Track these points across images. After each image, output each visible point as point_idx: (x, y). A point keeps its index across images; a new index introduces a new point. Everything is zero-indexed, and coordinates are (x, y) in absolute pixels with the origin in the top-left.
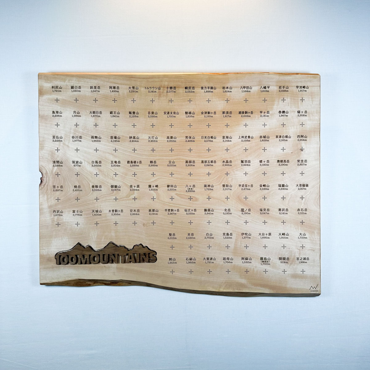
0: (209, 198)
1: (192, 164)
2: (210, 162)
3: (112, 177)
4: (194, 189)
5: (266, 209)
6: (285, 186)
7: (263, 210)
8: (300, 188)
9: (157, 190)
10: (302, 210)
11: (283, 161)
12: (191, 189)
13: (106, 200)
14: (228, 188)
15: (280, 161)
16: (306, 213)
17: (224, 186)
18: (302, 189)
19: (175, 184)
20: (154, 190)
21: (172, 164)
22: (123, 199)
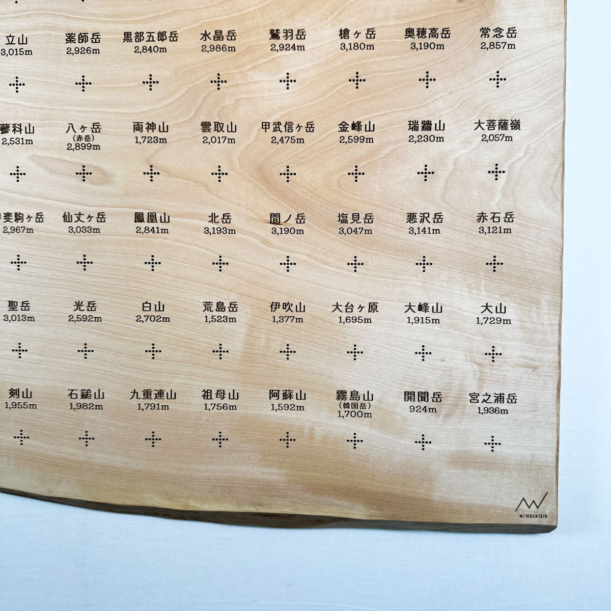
0: (152, 173)
1: (89, 44)
2: (155, 36)
4: (98, 139)
5: (362, 216)
6: (433, 127)
7: (350, 220)
8: (488, 135)
10: (496, 219)
11: (428, 32)
12: (87, 138)
14: (221, 134)
15: (416, 33)
16: (508, 231)
17: (205, 126)
18: (495, 138)
19: (30, 122)
21: (18, 47)
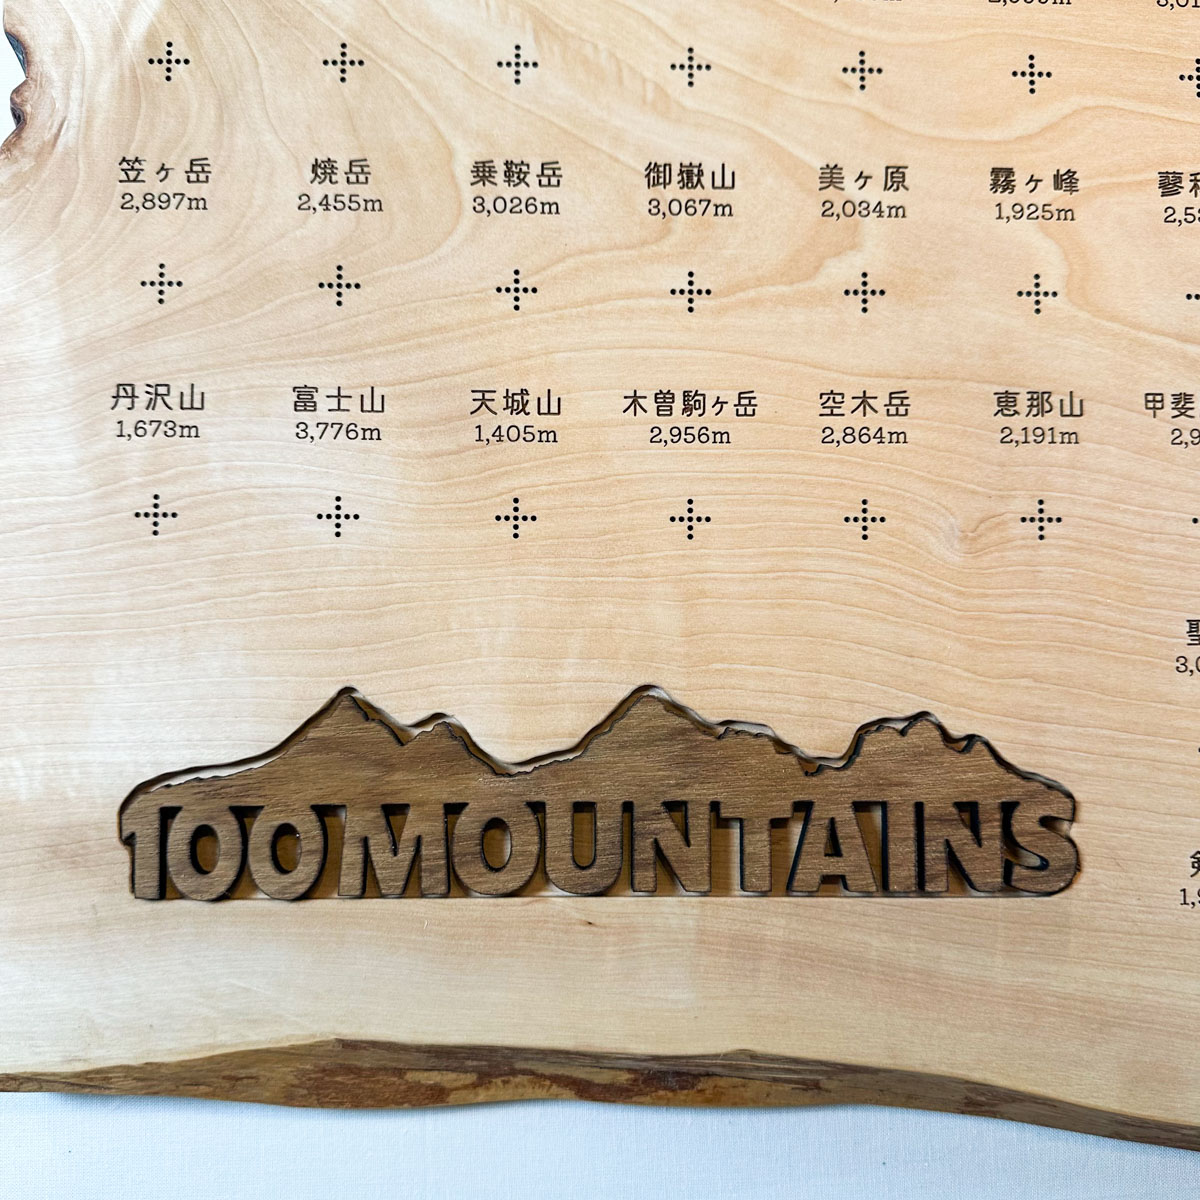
3: (658, 87)
9: (1066, 214)
13: (603, 300)
20: (1046, 212)
22: (752, 293)
